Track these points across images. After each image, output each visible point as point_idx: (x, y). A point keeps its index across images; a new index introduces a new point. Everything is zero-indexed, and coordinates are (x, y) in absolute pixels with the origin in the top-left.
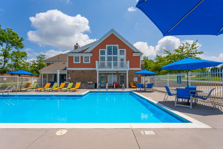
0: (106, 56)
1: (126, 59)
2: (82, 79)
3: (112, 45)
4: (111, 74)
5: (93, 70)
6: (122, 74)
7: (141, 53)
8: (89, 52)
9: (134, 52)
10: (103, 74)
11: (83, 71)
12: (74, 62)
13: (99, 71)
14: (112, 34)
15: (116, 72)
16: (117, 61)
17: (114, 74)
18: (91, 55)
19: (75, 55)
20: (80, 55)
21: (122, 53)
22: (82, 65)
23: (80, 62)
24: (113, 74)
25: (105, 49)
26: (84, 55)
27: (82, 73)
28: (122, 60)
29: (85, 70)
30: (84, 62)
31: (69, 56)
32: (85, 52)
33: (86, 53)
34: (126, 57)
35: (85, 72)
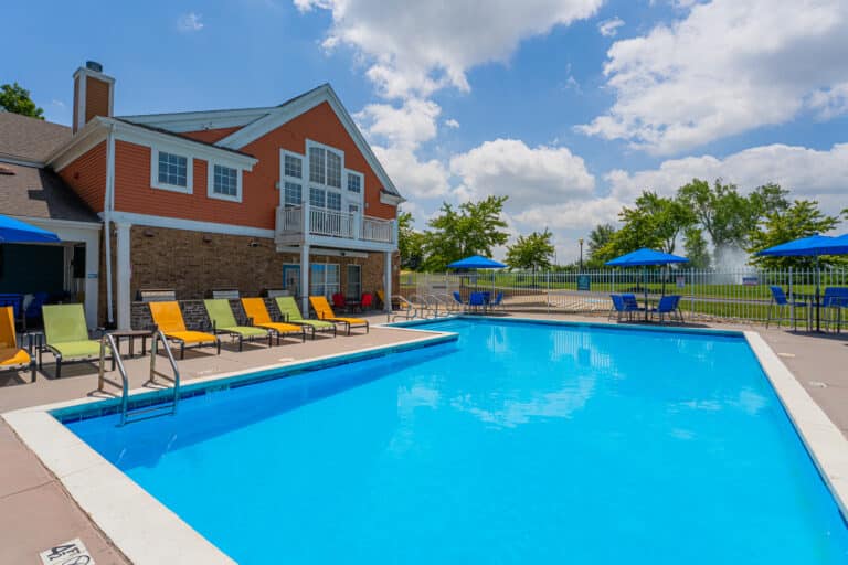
0: (305, 182)
1: (365, 209)
2: (205, 276)
3: (327, 148)
4: (325, 262)
5: (257, 239)
6: (356, 261)
7: (399, 196)
8: (236, 148)
9: (385, 192)
10: (294, 260)
11: (206, 239)
14: (326, 102)
15: (337, 254)
16: (339, 209)
17: (333, 259)
18: (248, 164)
19: (159, 145)
20: (191, 152)
21: (353, 186)
22: (196, 206)
23: (189, 189)
24: (327, 259)
25: (303, 153)
26: (214, 158)
27: (206, 247)
28: (352, 208)
29: (221, 236)
30: (211, 193)
32: (220, 143)
33: (217, 147)
34: (365, 202)
35: (217, 241)
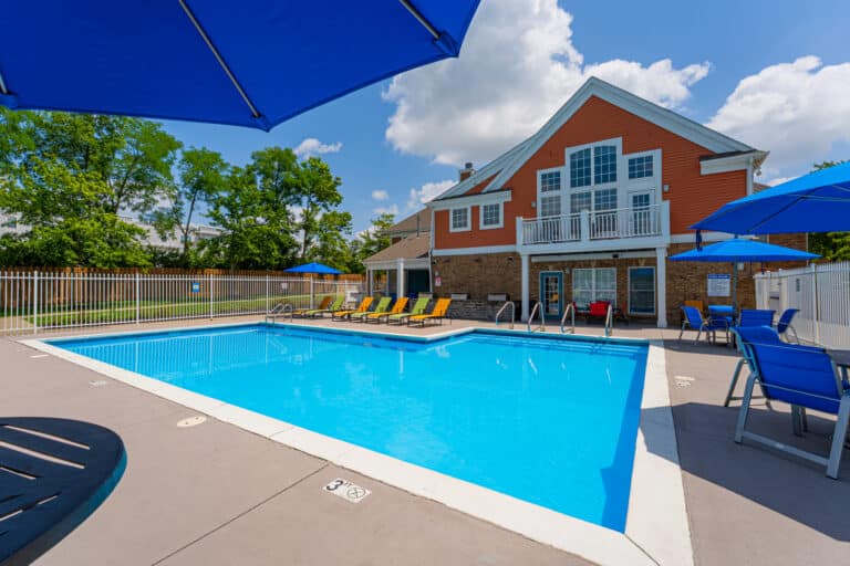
0: (566, 191)
1: (664, 193)
3: (592, 146)
4: (590, 266)
5: (514, 253)
6: (640, 262)
7: (755, 150)
8: (499, 187)
9: (710, 156)
10: (550, 267)
11: (478, 259)
12: (452, 230)
13: (531, 256)
14: (593, 97)
15: (610, 256)
16: (614, 206)
17: (601, 264)
18: (507, 196)
19: (452, 206)
20: (468, 203)
21: (639, 170)
22: (476, 237)
23: (469, 228)
24: (593, 264)
25: (563, 164)
26: (483, 201)
27: (477, 264)
28: (641, 200)
29: (486, 255)
30: (482, 227)
31: (438, 209)
32: (484, 191)
33: (488, 192)
34: (664, 183)
35: (485, 260)
